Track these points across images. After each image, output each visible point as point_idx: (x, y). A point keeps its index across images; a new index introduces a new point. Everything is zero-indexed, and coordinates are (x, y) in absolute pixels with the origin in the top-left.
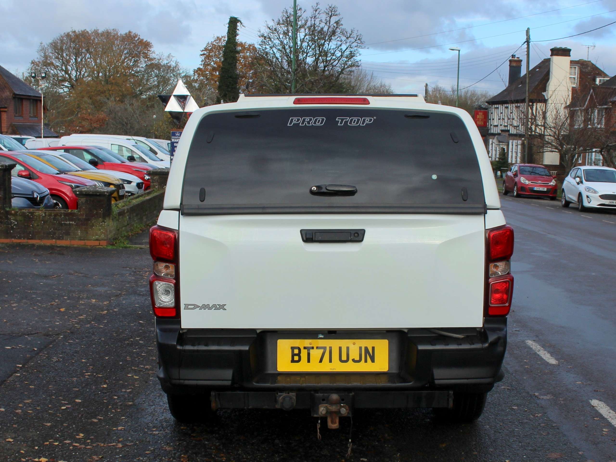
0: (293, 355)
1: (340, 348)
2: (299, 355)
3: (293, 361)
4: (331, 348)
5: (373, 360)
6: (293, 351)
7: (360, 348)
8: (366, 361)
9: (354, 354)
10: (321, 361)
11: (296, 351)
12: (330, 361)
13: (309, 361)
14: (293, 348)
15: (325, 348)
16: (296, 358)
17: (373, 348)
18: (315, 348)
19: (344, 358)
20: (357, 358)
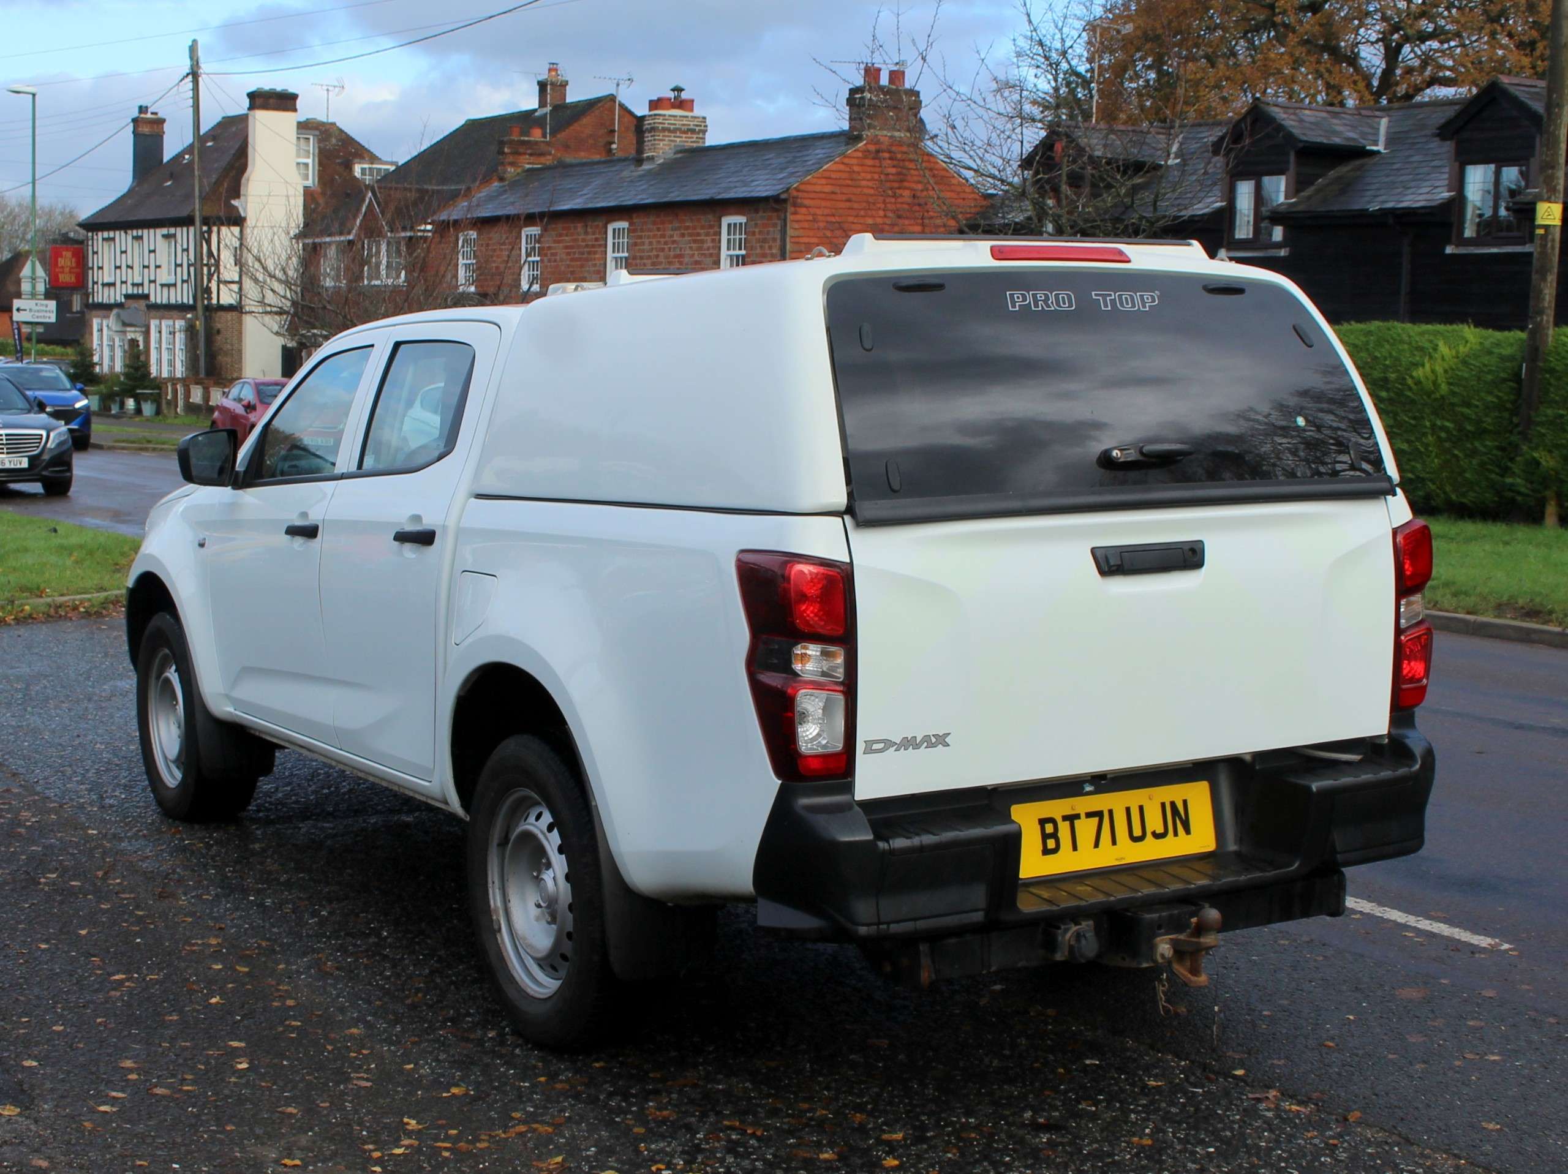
0: (1045, 837)
1: (1128, 810)
2: (1055, 835)
3: (1046, 851)
4: (1111, 812)
5: (1188, 831)
6: (1043, 829)
7: (1163, 805)
8: (1176, 834)
9: (1155, 823)
10: (1097, 845)
11: (1049, 828)
12: (1114, 842)
13: (1075, 848)
14: (1043, 822)
15: (1099, 814)
16: (1051, 843)
17: (1185, 802)
18: (1083, 816)
19: (1137, 832)
20: (1160, 830)
